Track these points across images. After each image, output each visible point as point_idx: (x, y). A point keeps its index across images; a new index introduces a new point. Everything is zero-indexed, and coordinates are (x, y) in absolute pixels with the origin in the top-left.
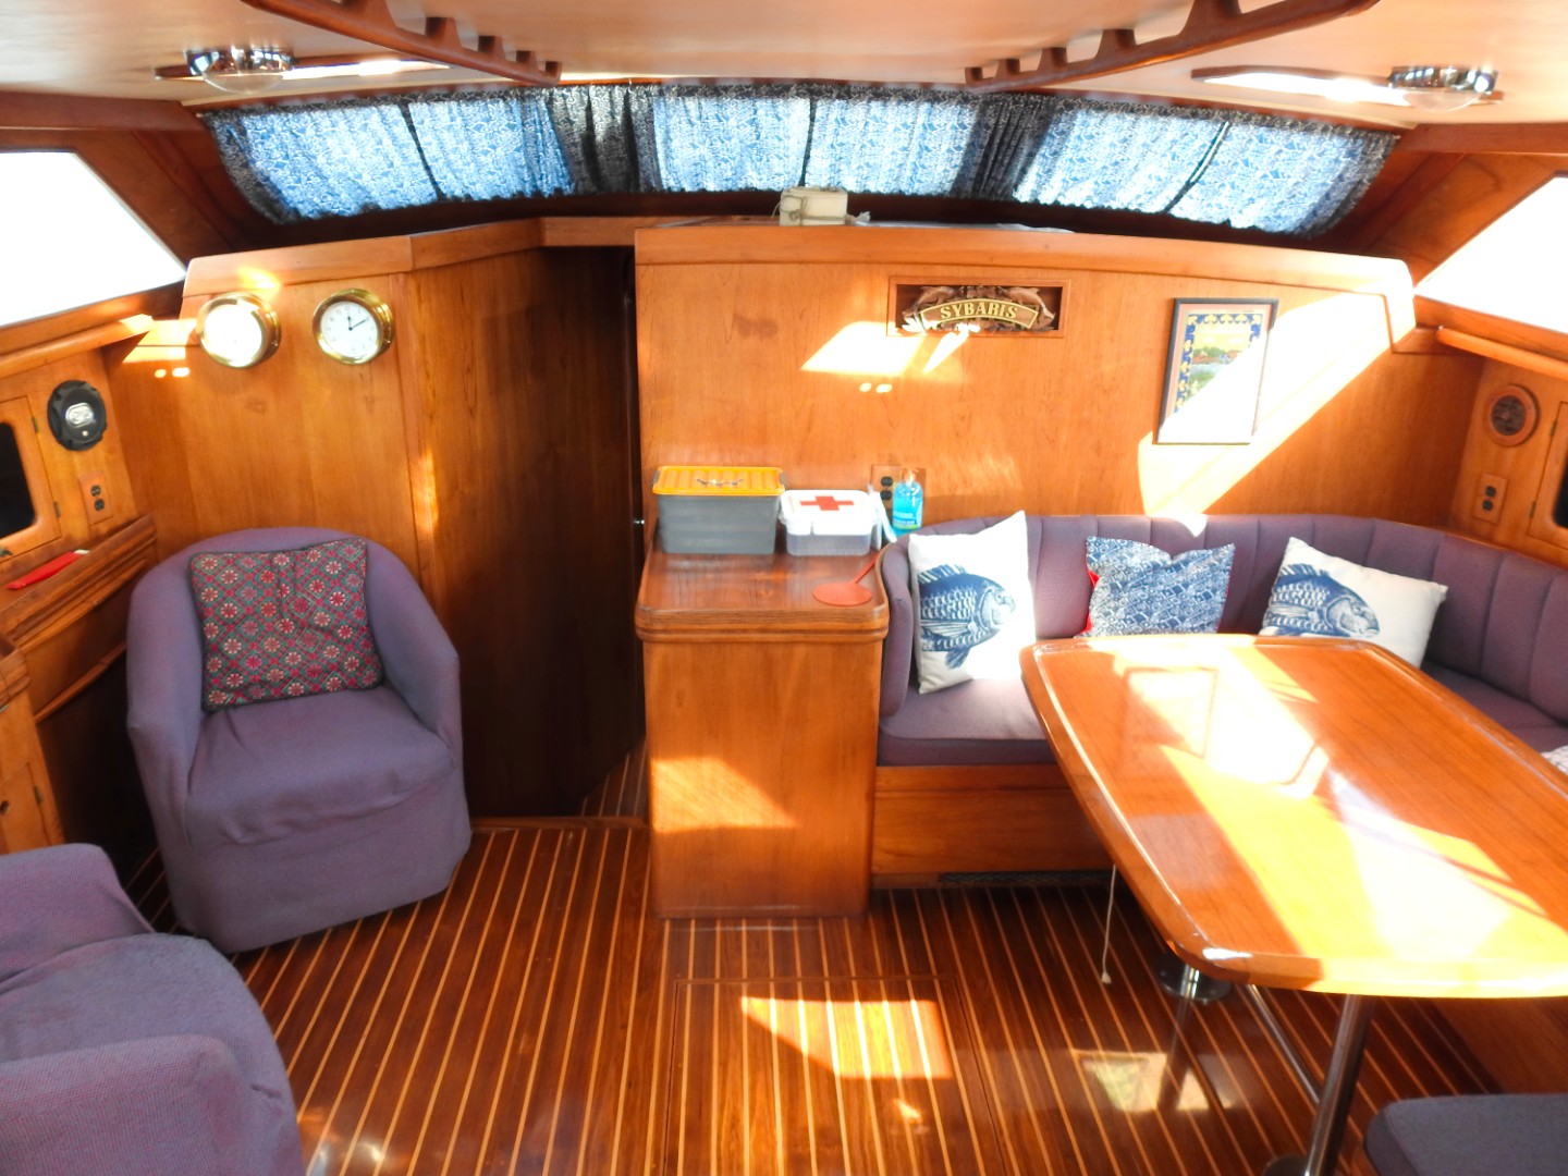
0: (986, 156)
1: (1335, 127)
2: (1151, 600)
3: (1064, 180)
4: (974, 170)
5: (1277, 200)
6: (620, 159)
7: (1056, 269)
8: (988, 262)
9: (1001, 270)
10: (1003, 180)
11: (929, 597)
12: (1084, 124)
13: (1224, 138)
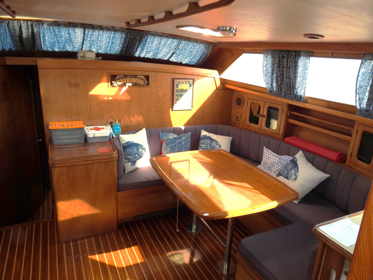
0: (128, 45)
1: (202, 42)
2: (175, 146)
3: (146, 51)
4: (125, 48)
5: (191, 57)
6: (30, 41)
7: (147, 71)
8: (131, 69)
9: (134, 71)
10: (132, 51)
11: (126, 149)
12: (150, 39)
13: (180, 43)
